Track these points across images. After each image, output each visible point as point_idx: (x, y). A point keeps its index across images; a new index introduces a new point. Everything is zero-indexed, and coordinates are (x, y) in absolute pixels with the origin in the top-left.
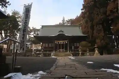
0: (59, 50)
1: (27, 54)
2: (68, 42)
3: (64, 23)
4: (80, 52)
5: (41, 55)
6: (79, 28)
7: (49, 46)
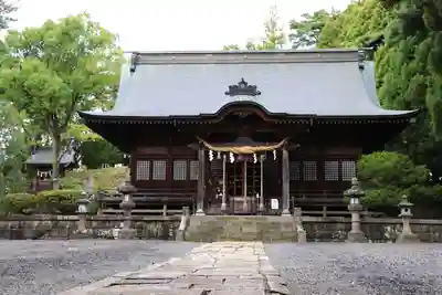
0: (227, 201)
1: (36, 223)
2: (285, 153)
3: (273, 40)
5: (116, 232)
6: (362, 68)
7: (175, 178)
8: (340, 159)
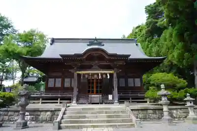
4: (165, 108)
6: (137, 45)
7: (65, 86)
8: (134, 77)
